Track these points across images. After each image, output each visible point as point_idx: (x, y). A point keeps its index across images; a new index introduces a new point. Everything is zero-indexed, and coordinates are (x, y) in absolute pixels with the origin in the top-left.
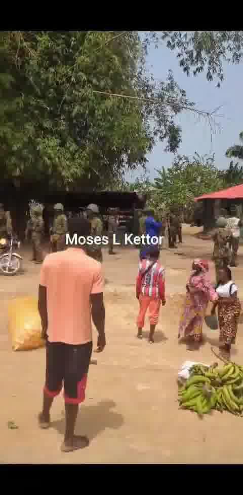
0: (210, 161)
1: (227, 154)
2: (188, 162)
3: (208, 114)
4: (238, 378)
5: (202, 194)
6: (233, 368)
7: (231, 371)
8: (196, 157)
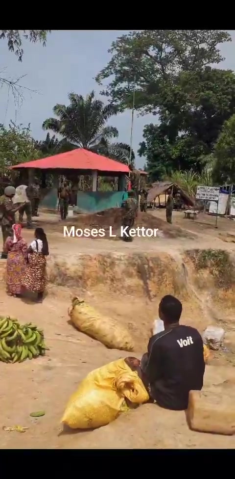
0: (26, 131)
1: (44, 125)
2: (4, 129)
3: (11, 83)
4: (11, 330)
5: (18, 163)
6: (7, 323)
7: (5, 325)
8: (13, 126)
